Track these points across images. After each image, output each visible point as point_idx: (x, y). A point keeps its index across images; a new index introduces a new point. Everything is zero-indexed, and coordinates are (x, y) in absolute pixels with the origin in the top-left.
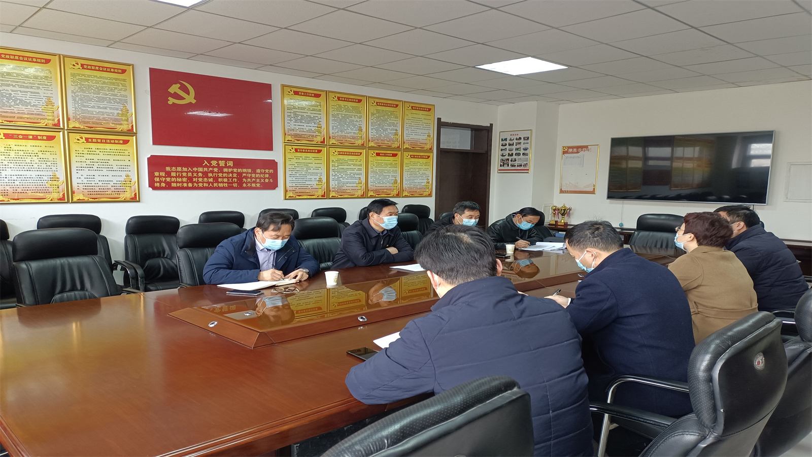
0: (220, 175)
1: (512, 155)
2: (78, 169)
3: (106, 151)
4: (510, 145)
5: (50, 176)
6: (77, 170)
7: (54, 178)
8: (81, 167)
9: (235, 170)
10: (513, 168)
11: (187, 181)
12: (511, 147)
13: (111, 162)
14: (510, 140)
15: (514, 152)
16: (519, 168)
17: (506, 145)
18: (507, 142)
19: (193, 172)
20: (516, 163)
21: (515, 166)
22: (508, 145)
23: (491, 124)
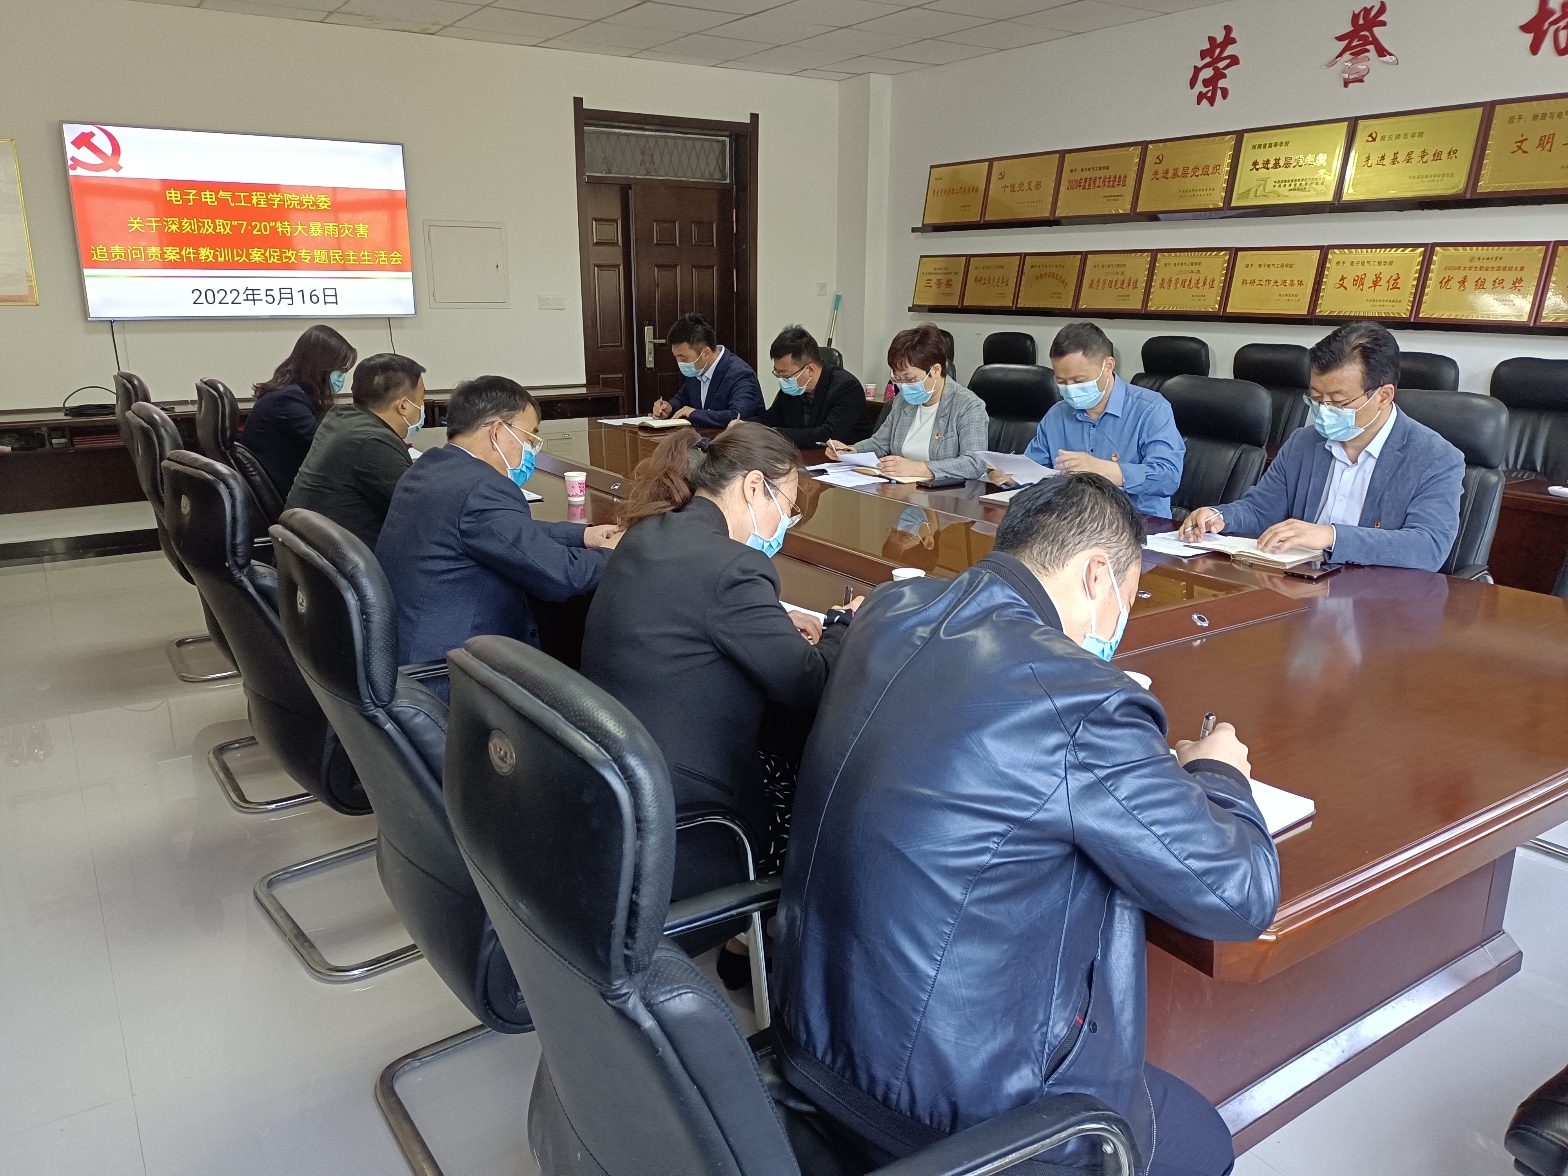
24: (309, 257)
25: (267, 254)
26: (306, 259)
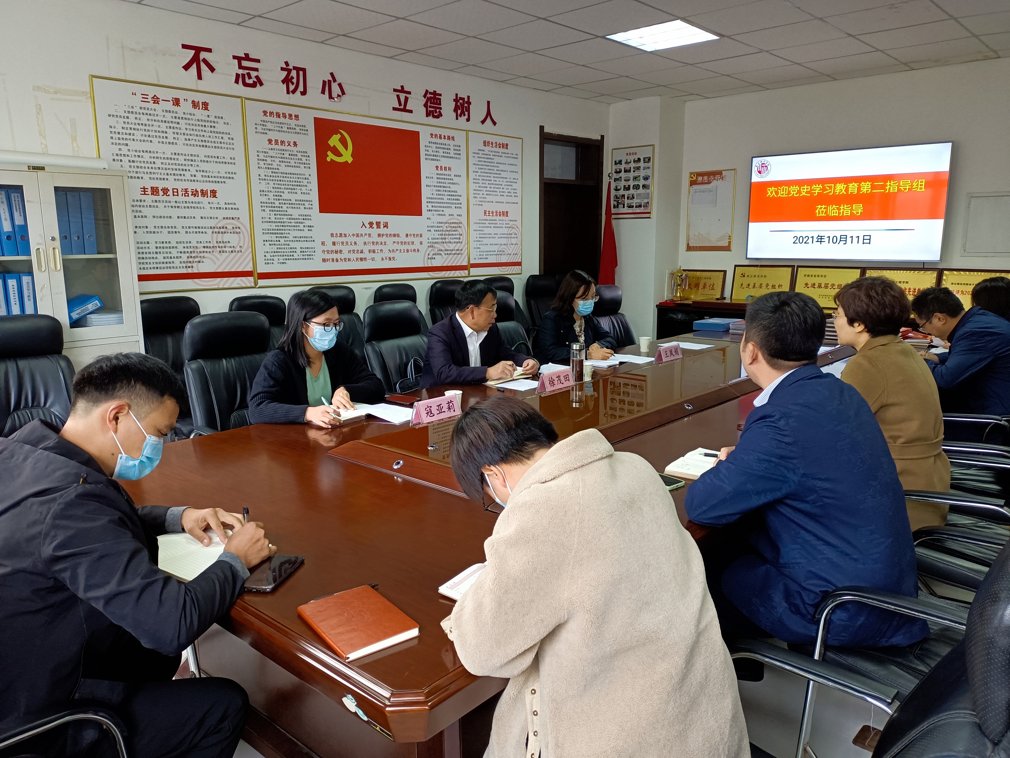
1: (628, 188)
4: (626, 171)
10: (630, 210)
12: (627, 175)
14: (627, 163)
15: (632, 183)
16: (638, 210)
17: (620, 172)
18: (623, 167)
20: (635, 202)
21: (633, 207)
22: (623, 171)
23: (602, 137)
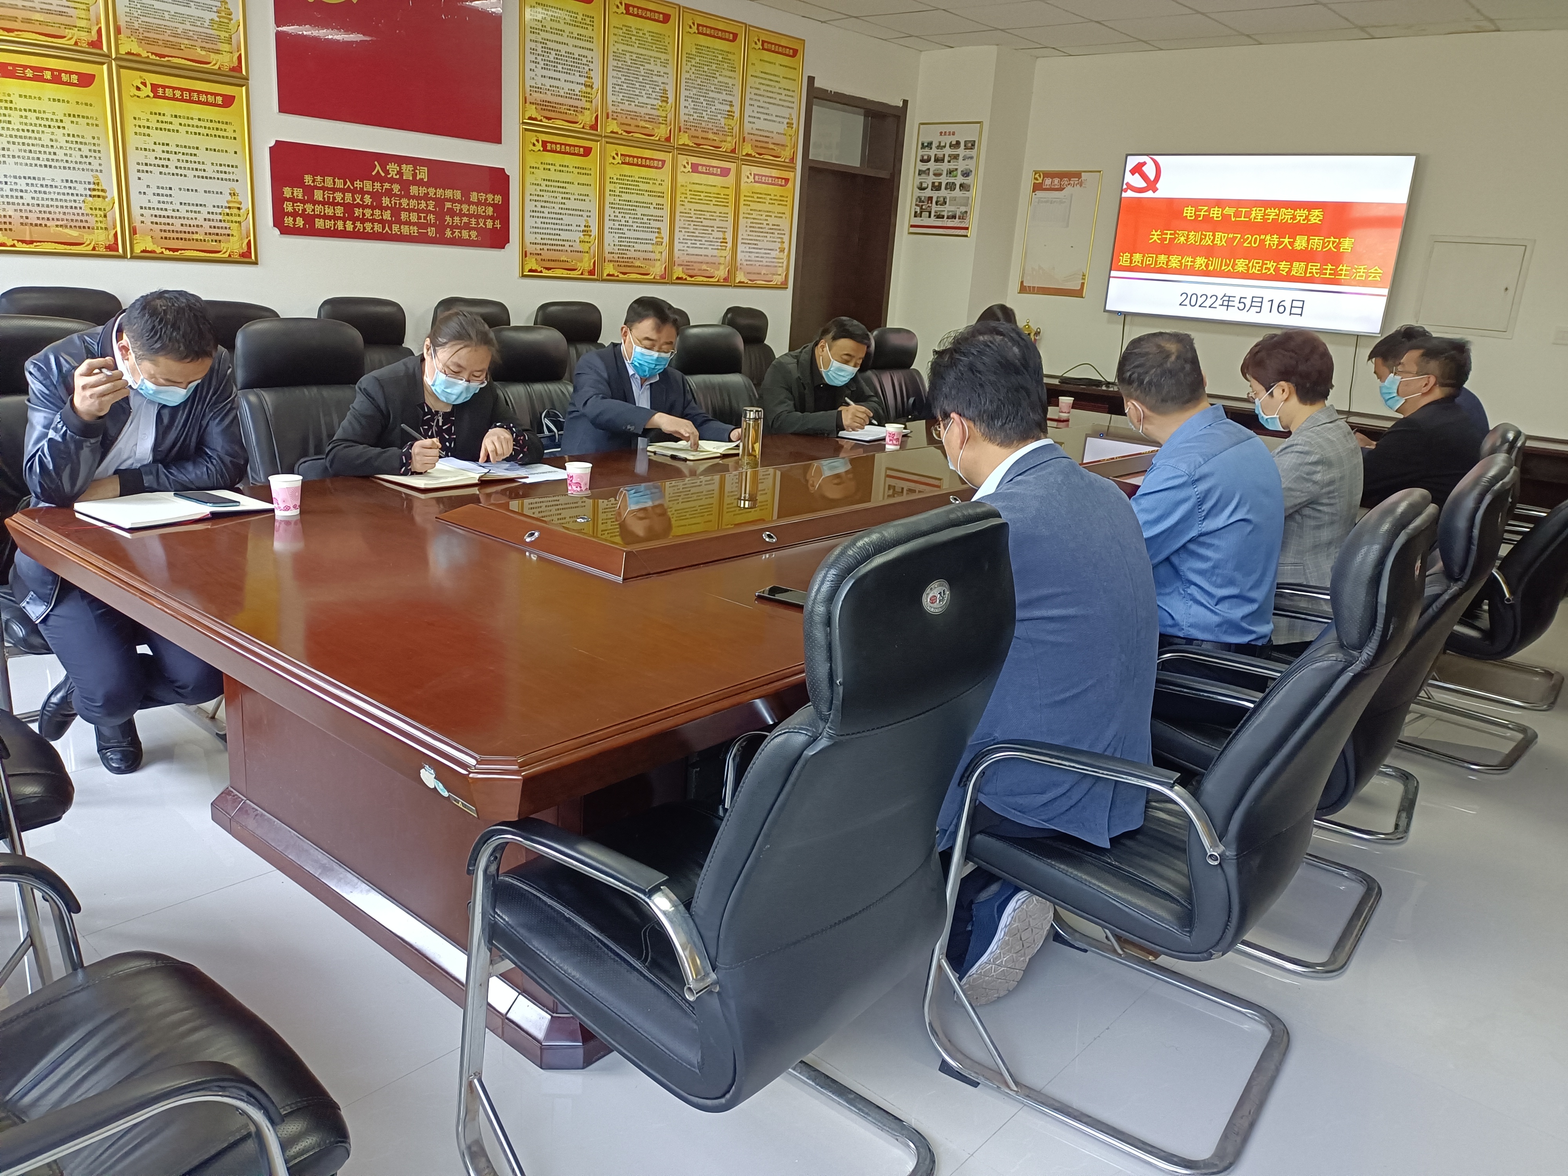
0: (404, 202)
1: (937, 187)
2: (141, 168)
3: (190, 122)
4: (936, 160)
5: (89, 183)
6: (139, 171)
7: (97, 192)
8: (146, 164)
9: (432, 191)
10: (939, 223)
11: (344, 215)
12: (939, 166)
13: (202, 155)
14: (939, 147)
15: (944, 180)
16: (950, 223)
17: (928, 160)
18: (933, 152)
19: (354, 191)
20: (946, 210)
21: (943, 217)
22: (933, 159)
23: (905, 102)
24: (1287, 269)
25: (1251, 265)
26: (1283, 271)
